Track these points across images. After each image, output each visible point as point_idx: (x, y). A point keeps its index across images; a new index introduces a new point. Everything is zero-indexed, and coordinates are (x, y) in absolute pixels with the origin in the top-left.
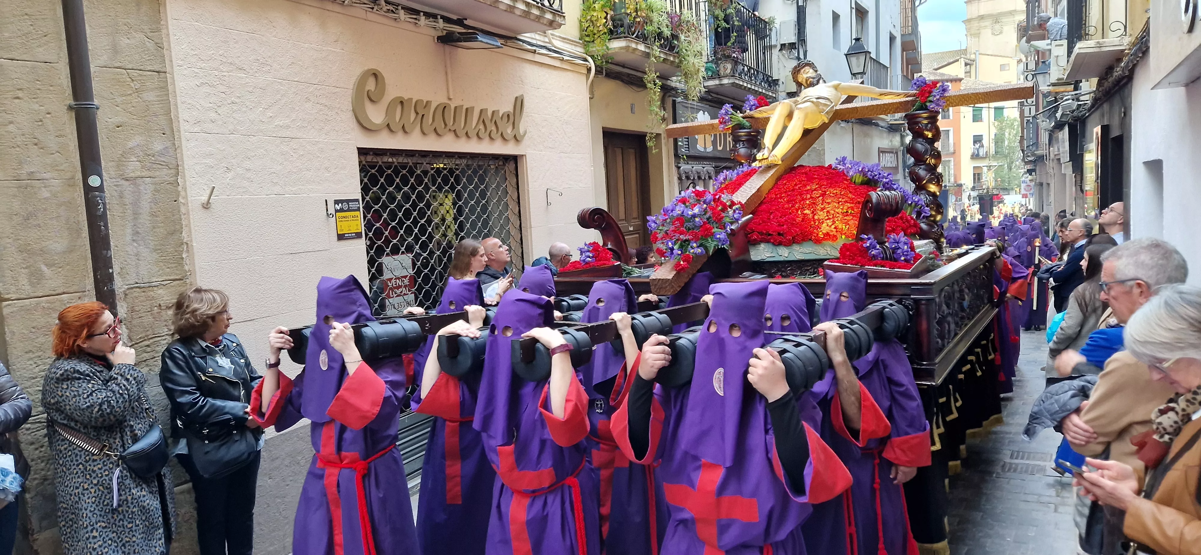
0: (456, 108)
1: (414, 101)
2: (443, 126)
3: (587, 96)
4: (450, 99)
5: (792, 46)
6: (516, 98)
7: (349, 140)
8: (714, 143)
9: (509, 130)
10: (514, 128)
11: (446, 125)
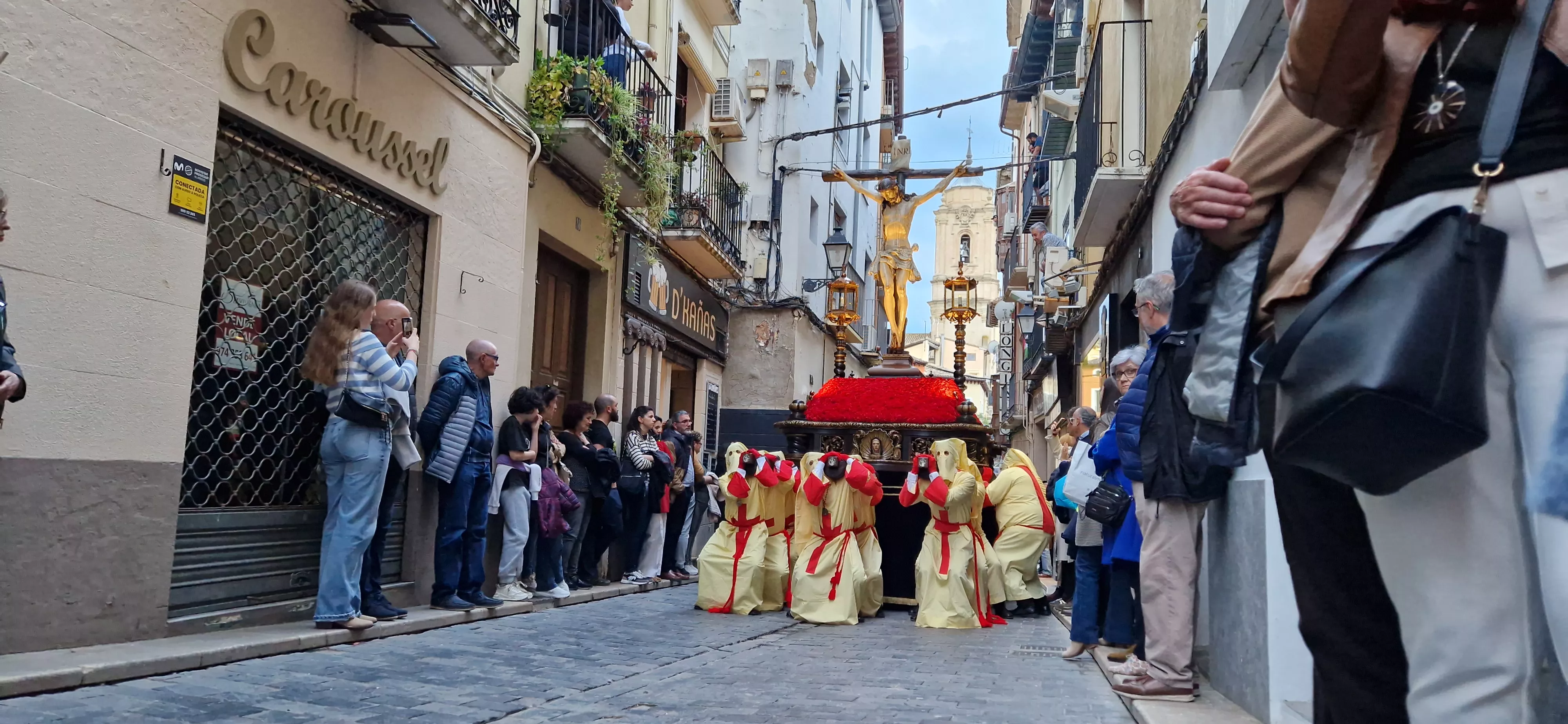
0: (361, 114)
1: (308, 78)
2: (340, 128)
3: (527, 182)
4: (355, 100)
5: (764, 225)
6: (440, 140)
7: (210, 86)
8: (668, 306)
9: (426, 174)
10: (431, 174)
11: (344, 128)
